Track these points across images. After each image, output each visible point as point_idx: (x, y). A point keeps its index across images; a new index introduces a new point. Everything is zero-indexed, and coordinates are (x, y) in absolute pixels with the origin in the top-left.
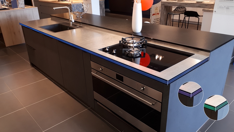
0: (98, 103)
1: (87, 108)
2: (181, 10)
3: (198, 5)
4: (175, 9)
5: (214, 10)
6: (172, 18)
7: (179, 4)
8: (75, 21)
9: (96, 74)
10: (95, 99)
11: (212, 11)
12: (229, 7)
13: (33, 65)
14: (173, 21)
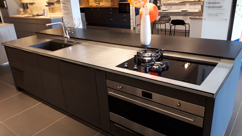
0: (115, 124)
1: (99, 131)
2: (166, 19)
3: (183, 14)
4: (160, 19)
5: (203, 17)
6: (157, 28)
7: (164, 13)
8: (70, 37)
9: (113, 93)
10: (111, 121)
11: (201, 19)
12: (217, 14)
13: (19, 89)
14: (158, 31)
